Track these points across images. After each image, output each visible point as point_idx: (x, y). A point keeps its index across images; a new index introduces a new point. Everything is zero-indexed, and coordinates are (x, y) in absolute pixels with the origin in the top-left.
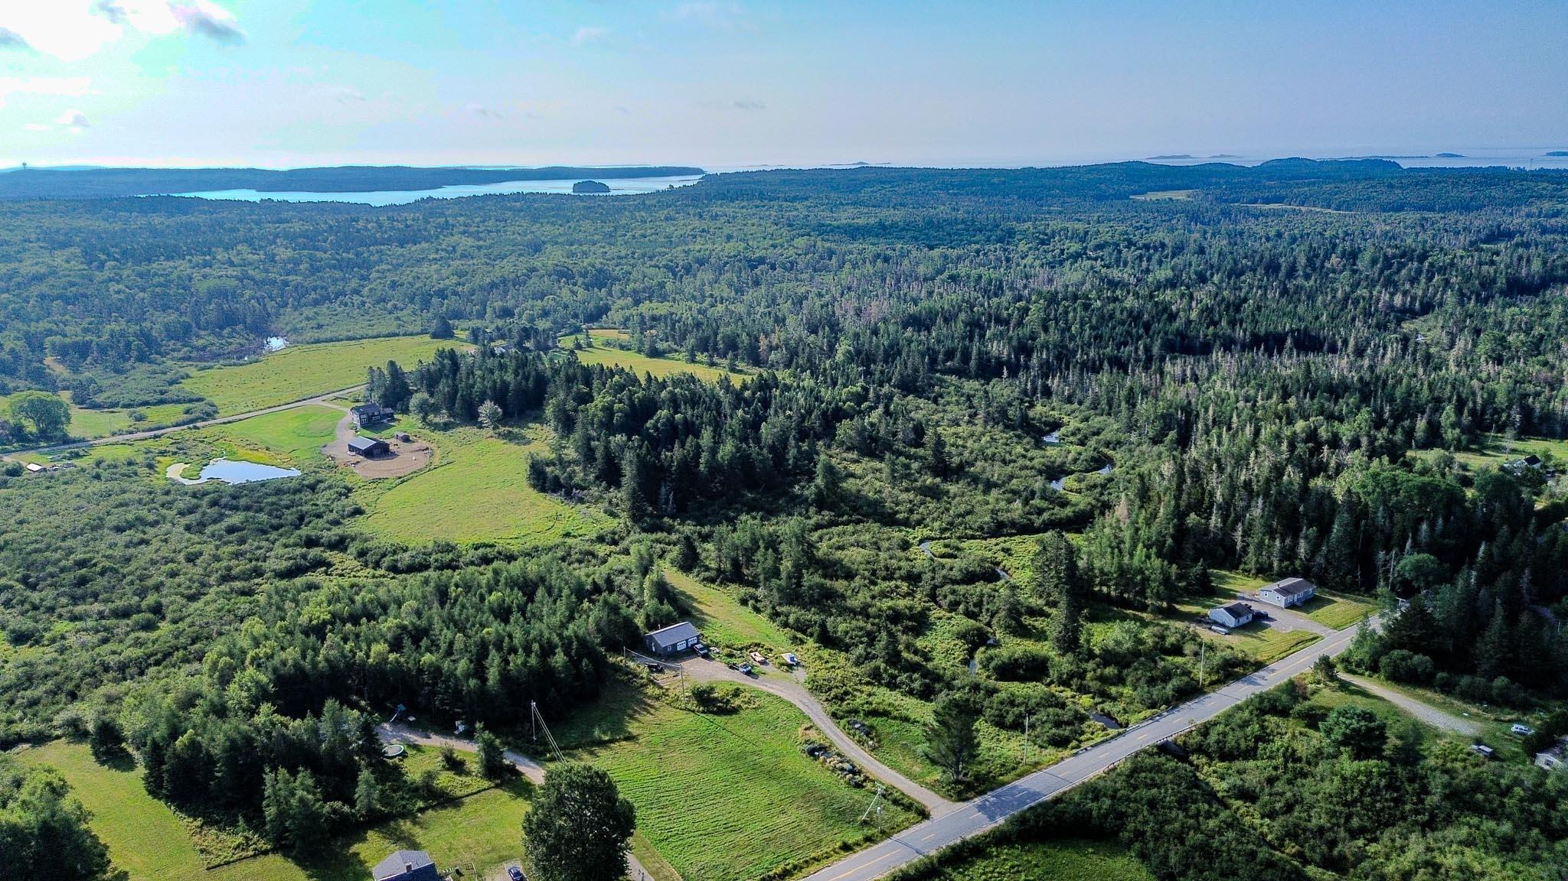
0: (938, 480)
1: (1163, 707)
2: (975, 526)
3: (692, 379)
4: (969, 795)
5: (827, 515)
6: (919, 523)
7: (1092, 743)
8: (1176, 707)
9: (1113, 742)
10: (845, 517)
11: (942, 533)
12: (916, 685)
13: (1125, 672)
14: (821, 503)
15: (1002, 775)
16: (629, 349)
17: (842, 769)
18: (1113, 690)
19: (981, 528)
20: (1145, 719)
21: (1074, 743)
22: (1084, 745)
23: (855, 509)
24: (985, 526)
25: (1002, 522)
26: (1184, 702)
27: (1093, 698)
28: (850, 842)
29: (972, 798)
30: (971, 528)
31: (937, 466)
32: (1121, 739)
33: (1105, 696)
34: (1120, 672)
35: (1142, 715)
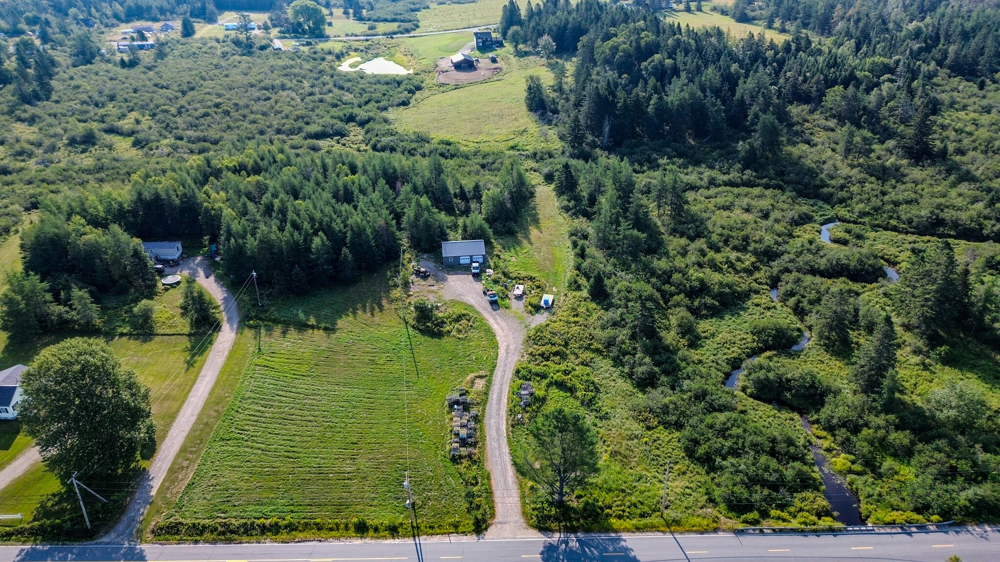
0: (905, 162)
1: (935, 518)
2: (904, 217)
3: (719, 33)
4: (554, 526)
5: (749, 174)
6: (842, 201)
7: (782, 525)
8: (961, 524)
9: (812, 539)
10: (764, 181)
11: (860, 217)
12: (640, 370)
13: (920, 446)
14: (750, 161)
15: (620, 517)
16: (727, 15)
17: (457, 435)
18: (888, 463)
19: (910, 221)
20: (892, 524)
21: (754, 515)
22: (766, 524)
23: (781, 174)
24: (916, 220)
25: (943, 220)
26: (980, 522)
27: (853, 462)
28: (369, 522)
29: (552, 531)
30: (899, 218)
31: (912, 148)
32: (828, 539)
33: (870, 465)
34: (913, 443)
35: (896, 515)
